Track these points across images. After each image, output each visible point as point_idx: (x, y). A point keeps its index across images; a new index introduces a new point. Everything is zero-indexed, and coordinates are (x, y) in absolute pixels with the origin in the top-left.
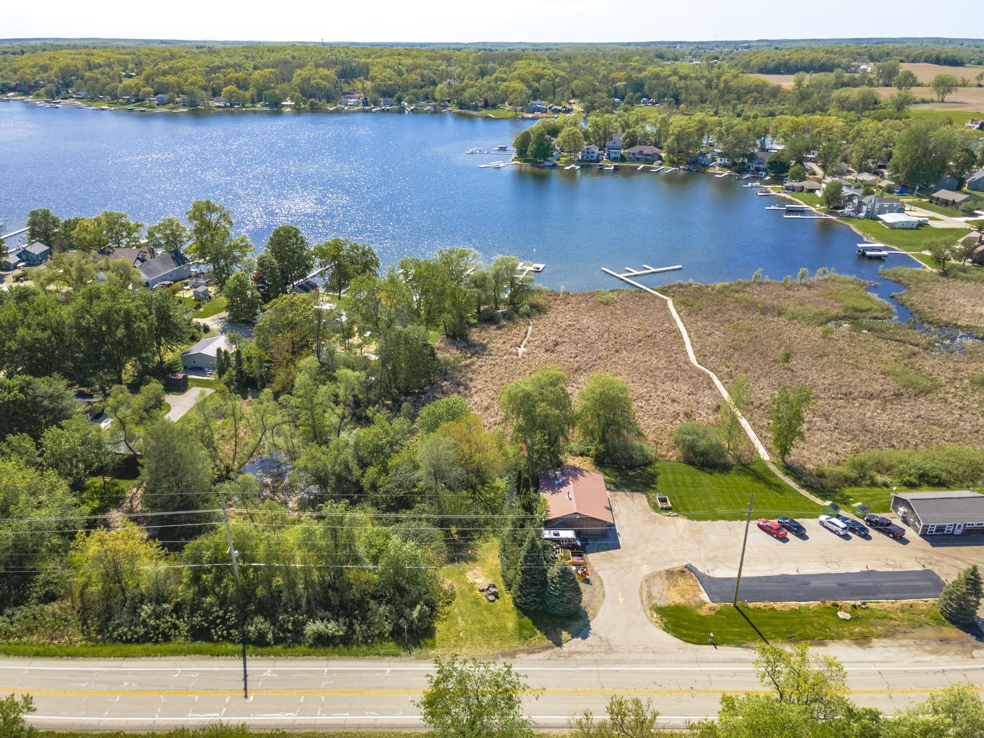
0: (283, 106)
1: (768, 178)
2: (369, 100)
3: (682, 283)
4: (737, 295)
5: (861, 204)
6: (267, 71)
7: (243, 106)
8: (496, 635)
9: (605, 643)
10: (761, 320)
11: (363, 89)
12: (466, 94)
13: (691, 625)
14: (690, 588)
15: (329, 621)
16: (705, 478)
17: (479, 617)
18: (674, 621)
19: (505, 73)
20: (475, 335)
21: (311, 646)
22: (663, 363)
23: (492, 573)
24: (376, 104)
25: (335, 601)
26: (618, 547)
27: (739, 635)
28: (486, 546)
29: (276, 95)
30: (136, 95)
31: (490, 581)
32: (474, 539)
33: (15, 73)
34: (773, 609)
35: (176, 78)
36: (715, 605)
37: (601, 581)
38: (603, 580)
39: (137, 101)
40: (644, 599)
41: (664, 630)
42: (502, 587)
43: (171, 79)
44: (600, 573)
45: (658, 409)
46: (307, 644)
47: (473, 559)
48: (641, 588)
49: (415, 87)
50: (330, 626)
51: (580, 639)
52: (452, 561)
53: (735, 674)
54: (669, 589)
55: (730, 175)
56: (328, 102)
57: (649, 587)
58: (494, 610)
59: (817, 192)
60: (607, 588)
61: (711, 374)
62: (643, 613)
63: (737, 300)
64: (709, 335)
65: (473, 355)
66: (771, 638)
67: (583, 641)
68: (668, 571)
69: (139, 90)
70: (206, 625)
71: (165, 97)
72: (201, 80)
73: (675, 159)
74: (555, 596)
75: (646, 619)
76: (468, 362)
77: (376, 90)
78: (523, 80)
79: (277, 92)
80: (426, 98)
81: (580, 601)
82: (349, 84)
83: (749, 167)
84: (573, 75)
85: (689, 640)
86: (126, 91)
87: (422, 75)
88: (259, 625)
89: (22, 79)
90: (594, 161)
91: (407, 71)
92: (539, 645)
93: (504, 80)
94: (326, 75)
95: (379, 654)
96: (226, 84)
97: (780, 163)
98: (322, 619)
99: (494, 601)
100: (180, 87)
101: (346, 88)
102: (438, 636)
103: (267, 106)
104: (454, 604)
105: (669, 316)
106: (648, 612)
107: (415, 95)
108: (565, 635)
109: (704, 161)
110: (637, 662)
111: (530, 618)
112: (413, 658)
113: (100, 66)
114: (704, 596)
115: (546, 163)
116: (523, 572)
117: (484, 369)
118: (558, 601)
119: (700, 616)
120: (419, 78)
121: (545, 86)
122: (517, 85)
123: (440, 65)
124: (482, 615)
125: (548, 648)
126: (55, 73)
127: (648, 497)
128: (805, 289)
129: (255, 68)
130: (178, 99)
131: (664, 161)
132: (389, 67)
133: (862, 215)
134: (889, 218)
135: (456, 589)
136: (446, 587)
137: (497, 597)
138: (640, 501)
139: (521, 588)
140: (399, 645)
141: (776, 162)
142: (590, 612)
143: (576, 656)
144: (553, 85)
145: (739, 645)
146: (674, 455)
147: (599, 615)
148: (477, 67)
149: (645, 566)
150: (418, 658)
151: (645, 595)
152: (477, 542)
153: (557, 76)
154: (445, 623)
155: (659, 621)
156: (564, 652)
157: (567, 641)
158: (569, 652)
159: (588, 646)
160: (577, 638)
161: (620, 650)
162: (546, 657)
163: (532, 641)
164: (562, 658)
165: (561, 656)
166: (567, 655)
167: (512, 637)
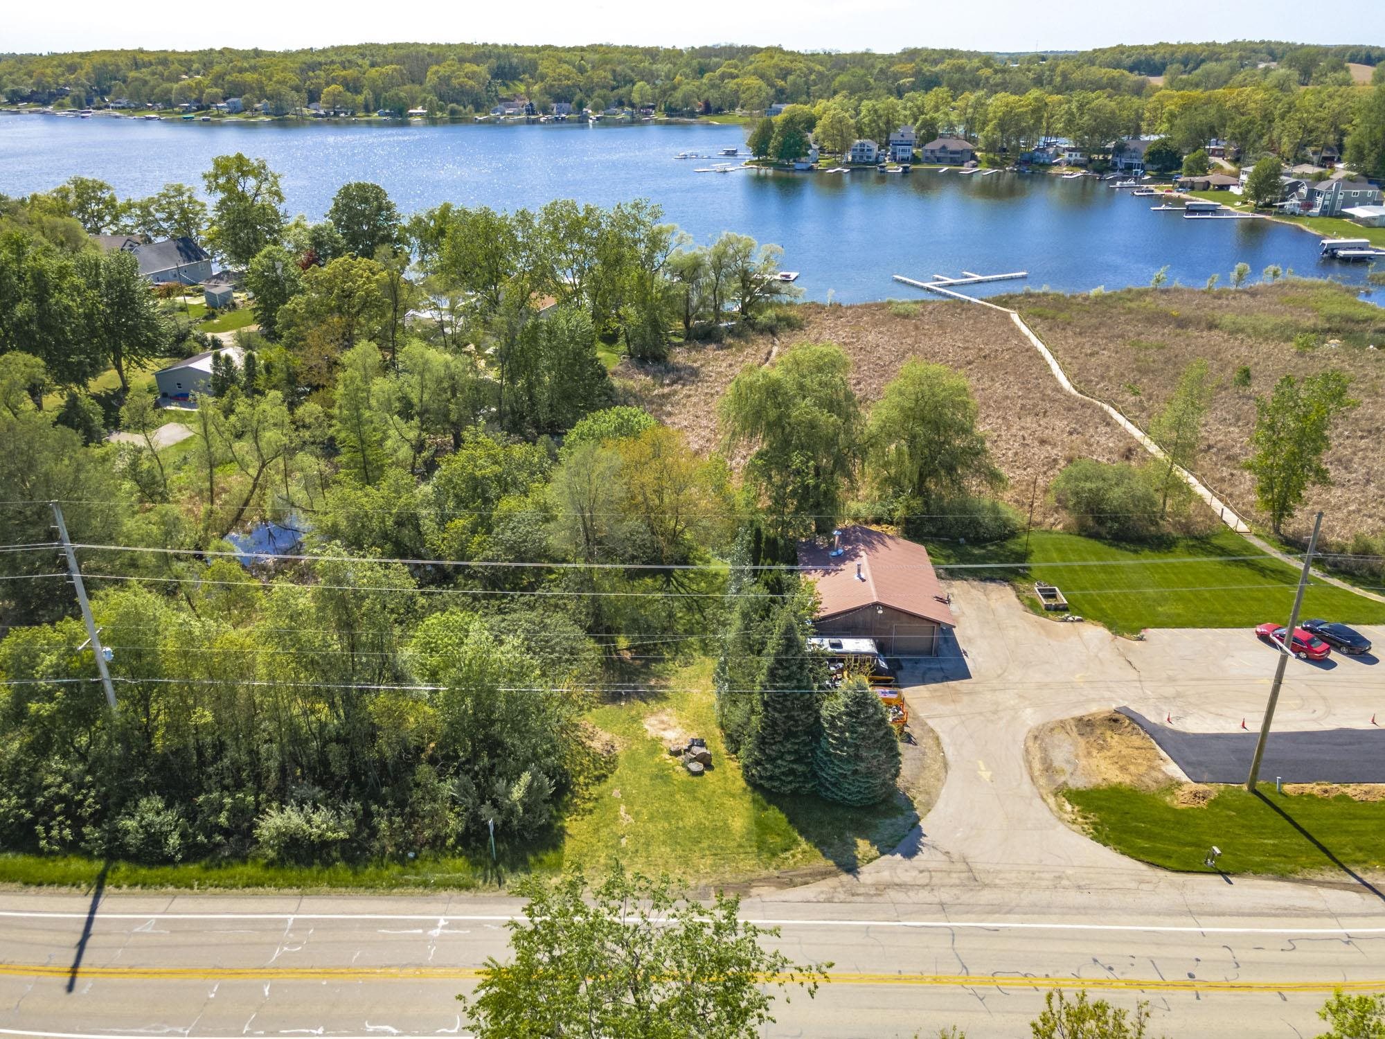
0: (411, 115)
1: (1147, 177)
2: (535, 104)
3: (1032, 291)
4: (1129, 304)
5: (1312, 194)
6: (389, 69)
7: (353, 114)
8: (705, 844)
9: (960, 866)
10: (1177, 335)
11: (529, 95)
12: (678, 94)
13: (1157, 830)
14: (1136, 752)
15: (316, 809)
16: (1126, 560)
17: (667, 806)
18: (1113, 819)
19: (736, 67)
20: (680, 357)
21: (270, 864)
22: (1015, 390)
23: (699, 720)
24: (545, 111)
25: (339, 767)
26: (966, 675)
27: (1277, 852)
28: (686, 672)
29: (400, 99)
30: (198, 100)
31: (694, 735)
32: (662, 660)
33: (31, 77)
34: (1344, 798)
35: (256, 76)
36: (1201, 787)
37: (937, 738)
38: (941, 735)
39: (199, 109)
40: (1037, 773)
41: (1094, 838)
42: (718, 746)
43: (249, 77)
44: (931, 723)
45: (1016, 454)
46: (263, 861)
47: (658, 696)
48: (1027, 751)
49: (604, 87)
50: (317, 818)
51: (898, 856)
52: (615, 698)
53: (1292, 943)
54: (1089, 753)
55: (1085, 176)
56: (477, 111)
57: (1044, 750)
58: (701, 793)
59: (1233, 189)
60: (950, 752)
61: (1106, 407)
62: (1038, 801)
63: (1130, 311)
64: (1092, 355)
65: (673, 382)
66: (1357, 862)
67: (907, 863)
68: (1080, 719)
69: (202, 92)
70: (28, 815)
71: (239, 101)
72: (295, 80)
73: (997, 158)
74: (840, 758)
75: (1048, 815)
76: (666, 390)
77: (547, 91)
78: (762, 77)
79: (402, 94)
80: (621, 104)
81: (897, 775)
82: (508, 87)
83: (1115, 164)
84: (834, 71)
85: (1158, 861)
86: (183, 95)
87: (614, 71)
88: (150, 817)
89: (38, 83)
90: (871, 164)
91: (593, 67)
92: (804, 868)
93: (733, 77)
94: (474, 73)
95: (426, 884)
96: (328, 84)
97: (1168, 152)
98: (301, 803)
99: (701, 774)
100: (261, 89)
101: (504, 93)
102: (569, 846)
103: (387, 114)
104: (611, 780)
105: (1015, 331)
106: (1051, 800)
107: (604, 98)
108: (863, 847)
109: (1043, 158)
110: (1040, 911)
111: (781, 809)
112: (504, 892)
113: (151, 64)
114: (1174, 770)
115: (798, 166)
116: (765, 704)
117: (694, 399)
118: (847, 769)
119: (1175, 811)
120: (610, 76)
121: (794, 84)
122: (754, 82)
123: (641, 61)
124: (673, 802)
125: (825, 874)
126: (87, 73)
127: (1015, 588)
128: (1245, 297)
129: (373, 65)
130: (257, 105)
131: (979, 162)
132: (566, 62)
133: (1316, 210)
134: (1360, 212)
135: (619, 750)
136: (597, 745)
137: (708, 766)
138: (1002, 597)
139: (762, 742)
140: (475, 864)
141: (1159, 152)
142: (919, 800)
143: (892, 894)
144: (806, 83)
145: (1283, 876)
146: (1060, 521)
147: (940, 805)
148: (695, 62)
149: (1029, 711)
151: (1037, 766)
152: (670, 665)
153: (811, 71)
154: (588, 817)
155: (1080, 820)
156: (865, 885)
157: (870, 860)
158: (876, 886)
159: (921, 872)
160: (893, 854)
161: (997, 881)
162: (823, 896)
163: (787, 859)
164: (861, 899)
165: (858, 895)
166: (872, 892)
167: (741, 850)
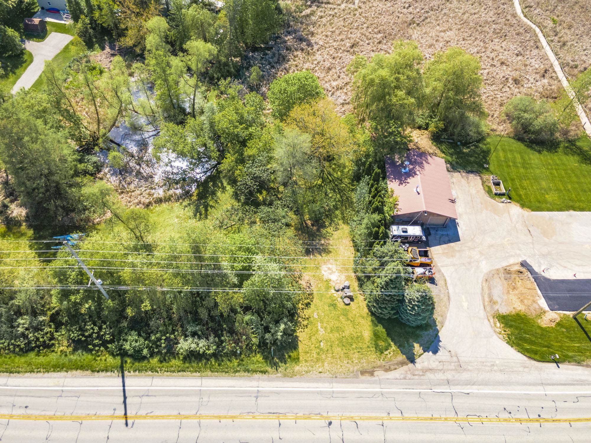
8: (354, 347)
9: (455, 359)
13: (534, 339)
14: (528, 292)
15: (199, 338)
16: (534, 157)
17: (337, 324)
18: (517, 332)
21: (185, 358)
23: (345, 267)
26: (458, 239)
27: (580, 351)
32: (325, 226)
36: (554, 314)
37: (445, 280)
38: (447, 278)
40: (486, 304)
41: (508, 343)
42: (356, 289)
44: (443, 270)
45: (488, 73)
46: (181, 360)
47: (326, 250)
48: (483, 289)
50: (200, 344)
51: (431, 353)
53: (577, 398)
54: (508, 292)
57: (490, 289)
58: (350, 316)
60: (451, 289)
61: (537, 30)
62: (486, 321)
67: (434, 357)
68: (505, 269)
70: (84, 339)
75: (490, 329)
76: (308, 11)
85: (533, 356)
92: (394, 360)
95: (248, 371)
98: (193, 336)
99: (349, 304)
102: (301, 347)
104: (313, 307)
106: (492, 320)
108: (417, 348)
110: (485, 383)
111: (384, 327)
112: (279, 375)
114: (543, 303)
119: (541, 328)
124: (340, 321)
125: (402, 364)
127: (482, 179)
135: (313, 287)
136: (304, 284)
137: (352, 300)
140: (266, 359)
143: (429, 375)
145: (579, 363)
146: (505, 130)
147: (447, 323)
149: (484, 263)
150: (285, 376)
151: (487, 299)
154: (306, 330)
155: (503, 332)
156: (418, 370)
157: (420, 356)
158: (422, 370)
159: (440, 362)
160: (428, 352)
161: (469, 368)
162: (402, 376)
163: (387, 354)
164: (416, 377)
165: (416, 375)
166: (421, 374)
167: (369, 349)
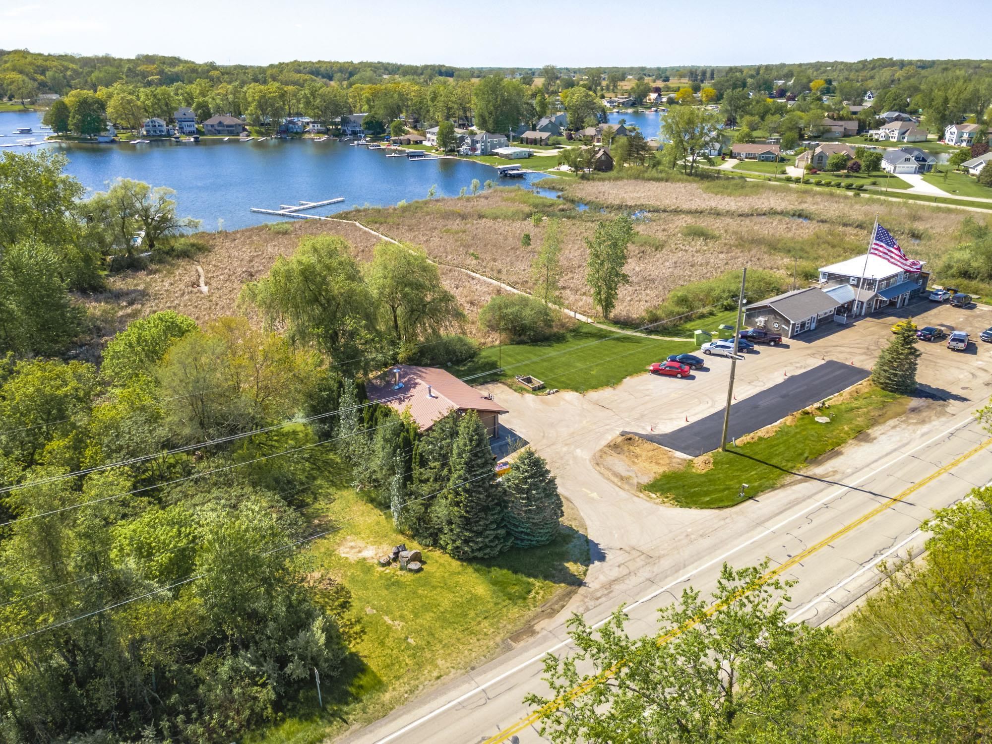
1: (368, 138)
4: (424, 210)
5: (473, 142)
8: (472, 614)
9: (635, 554)
10: (466, 224)
13: (705, 489)
14: (655, 452)
17: (419, 602)
18: (681, 492)
20: (118, 284)
23: (379, 535)
26: (524, 442)
27: (761, 477)
28: (336, 506)
31: (389, 546)
34: (760, 439)
36: (702, 459)
40: (619, 484)
41: (681, 507)
47: (330, 529)
48: (601, 473)
51: (597, 563)
53: (808, 517)
54: (633, 462)
55: (328, 139)
57: (609, 469)
58: (434, 582)
59: (426, 143)
61: (462, 270)
62: (636, 499)
63: (428, 213)
66: (792, 468)
67: (604, 564)
68: (609, 446)
73: (263, 130)
75: (648, 504)
76: (128, 310)
83: (345, 131)
84: (87, 69)
85: (721, 505)
90: (165, 136)
92: (552, 598)
97: (374, 123)
99: (421, 569)
102: (373, 665)
104: (355, 603)
105: (368, 234)
106: (641, 495)
108: (573, 567)
109: (296, 129)
110: (698, 557)
111: (500, 567)
112: (356, 726)
114: (680, 455)
118: (538, 518)
119: (703, 475)
121: (54, 78)
122: (16, 76)
124: (421, 597)
125: (569, 595)
127: (504, 384)
131: (250, 133)
133: (479, 152)
134: (502, 151)
135: (339, 580)
136: (317, 585)
137: (424, 563)
138: (501, 391)
139: (468, 523)
143: (617, 587)
145: (773, 488)
146: (496, 339)
147: (588, 523)
149: (578, 451)
151: (616, 480)
152: (318, 506)
154: (365, 638)
155: (665, 500)
156: (597, 590)
157: (585, 574)
158: (603, 587)
159: (619, 566)
160: (593, 563)
161: (662, 552)
162: (581, 609)
163: (535, 597)
164: (603, 599)
165: (600, 598)
166: (606, 592)
167: (500, 606)
